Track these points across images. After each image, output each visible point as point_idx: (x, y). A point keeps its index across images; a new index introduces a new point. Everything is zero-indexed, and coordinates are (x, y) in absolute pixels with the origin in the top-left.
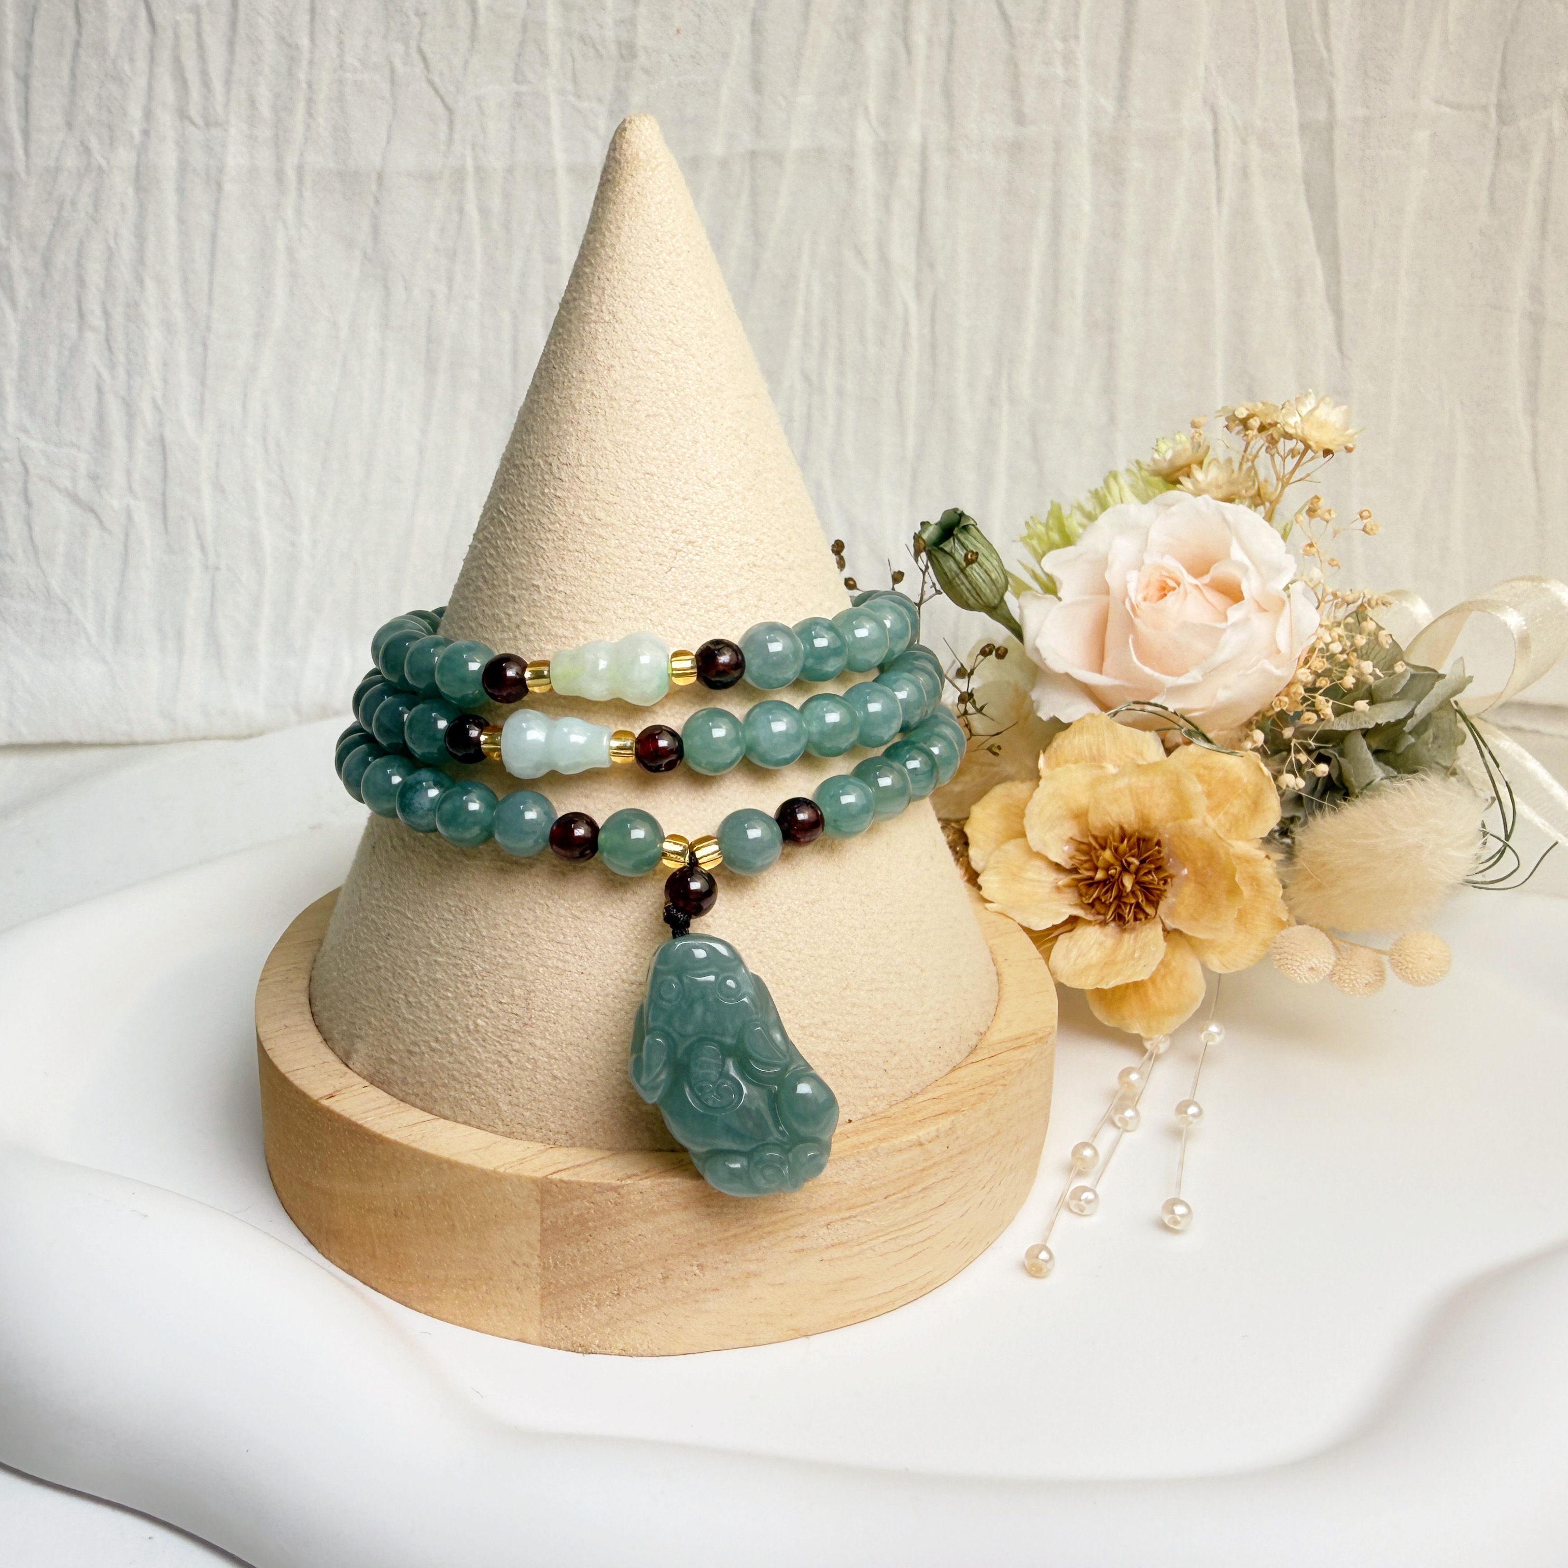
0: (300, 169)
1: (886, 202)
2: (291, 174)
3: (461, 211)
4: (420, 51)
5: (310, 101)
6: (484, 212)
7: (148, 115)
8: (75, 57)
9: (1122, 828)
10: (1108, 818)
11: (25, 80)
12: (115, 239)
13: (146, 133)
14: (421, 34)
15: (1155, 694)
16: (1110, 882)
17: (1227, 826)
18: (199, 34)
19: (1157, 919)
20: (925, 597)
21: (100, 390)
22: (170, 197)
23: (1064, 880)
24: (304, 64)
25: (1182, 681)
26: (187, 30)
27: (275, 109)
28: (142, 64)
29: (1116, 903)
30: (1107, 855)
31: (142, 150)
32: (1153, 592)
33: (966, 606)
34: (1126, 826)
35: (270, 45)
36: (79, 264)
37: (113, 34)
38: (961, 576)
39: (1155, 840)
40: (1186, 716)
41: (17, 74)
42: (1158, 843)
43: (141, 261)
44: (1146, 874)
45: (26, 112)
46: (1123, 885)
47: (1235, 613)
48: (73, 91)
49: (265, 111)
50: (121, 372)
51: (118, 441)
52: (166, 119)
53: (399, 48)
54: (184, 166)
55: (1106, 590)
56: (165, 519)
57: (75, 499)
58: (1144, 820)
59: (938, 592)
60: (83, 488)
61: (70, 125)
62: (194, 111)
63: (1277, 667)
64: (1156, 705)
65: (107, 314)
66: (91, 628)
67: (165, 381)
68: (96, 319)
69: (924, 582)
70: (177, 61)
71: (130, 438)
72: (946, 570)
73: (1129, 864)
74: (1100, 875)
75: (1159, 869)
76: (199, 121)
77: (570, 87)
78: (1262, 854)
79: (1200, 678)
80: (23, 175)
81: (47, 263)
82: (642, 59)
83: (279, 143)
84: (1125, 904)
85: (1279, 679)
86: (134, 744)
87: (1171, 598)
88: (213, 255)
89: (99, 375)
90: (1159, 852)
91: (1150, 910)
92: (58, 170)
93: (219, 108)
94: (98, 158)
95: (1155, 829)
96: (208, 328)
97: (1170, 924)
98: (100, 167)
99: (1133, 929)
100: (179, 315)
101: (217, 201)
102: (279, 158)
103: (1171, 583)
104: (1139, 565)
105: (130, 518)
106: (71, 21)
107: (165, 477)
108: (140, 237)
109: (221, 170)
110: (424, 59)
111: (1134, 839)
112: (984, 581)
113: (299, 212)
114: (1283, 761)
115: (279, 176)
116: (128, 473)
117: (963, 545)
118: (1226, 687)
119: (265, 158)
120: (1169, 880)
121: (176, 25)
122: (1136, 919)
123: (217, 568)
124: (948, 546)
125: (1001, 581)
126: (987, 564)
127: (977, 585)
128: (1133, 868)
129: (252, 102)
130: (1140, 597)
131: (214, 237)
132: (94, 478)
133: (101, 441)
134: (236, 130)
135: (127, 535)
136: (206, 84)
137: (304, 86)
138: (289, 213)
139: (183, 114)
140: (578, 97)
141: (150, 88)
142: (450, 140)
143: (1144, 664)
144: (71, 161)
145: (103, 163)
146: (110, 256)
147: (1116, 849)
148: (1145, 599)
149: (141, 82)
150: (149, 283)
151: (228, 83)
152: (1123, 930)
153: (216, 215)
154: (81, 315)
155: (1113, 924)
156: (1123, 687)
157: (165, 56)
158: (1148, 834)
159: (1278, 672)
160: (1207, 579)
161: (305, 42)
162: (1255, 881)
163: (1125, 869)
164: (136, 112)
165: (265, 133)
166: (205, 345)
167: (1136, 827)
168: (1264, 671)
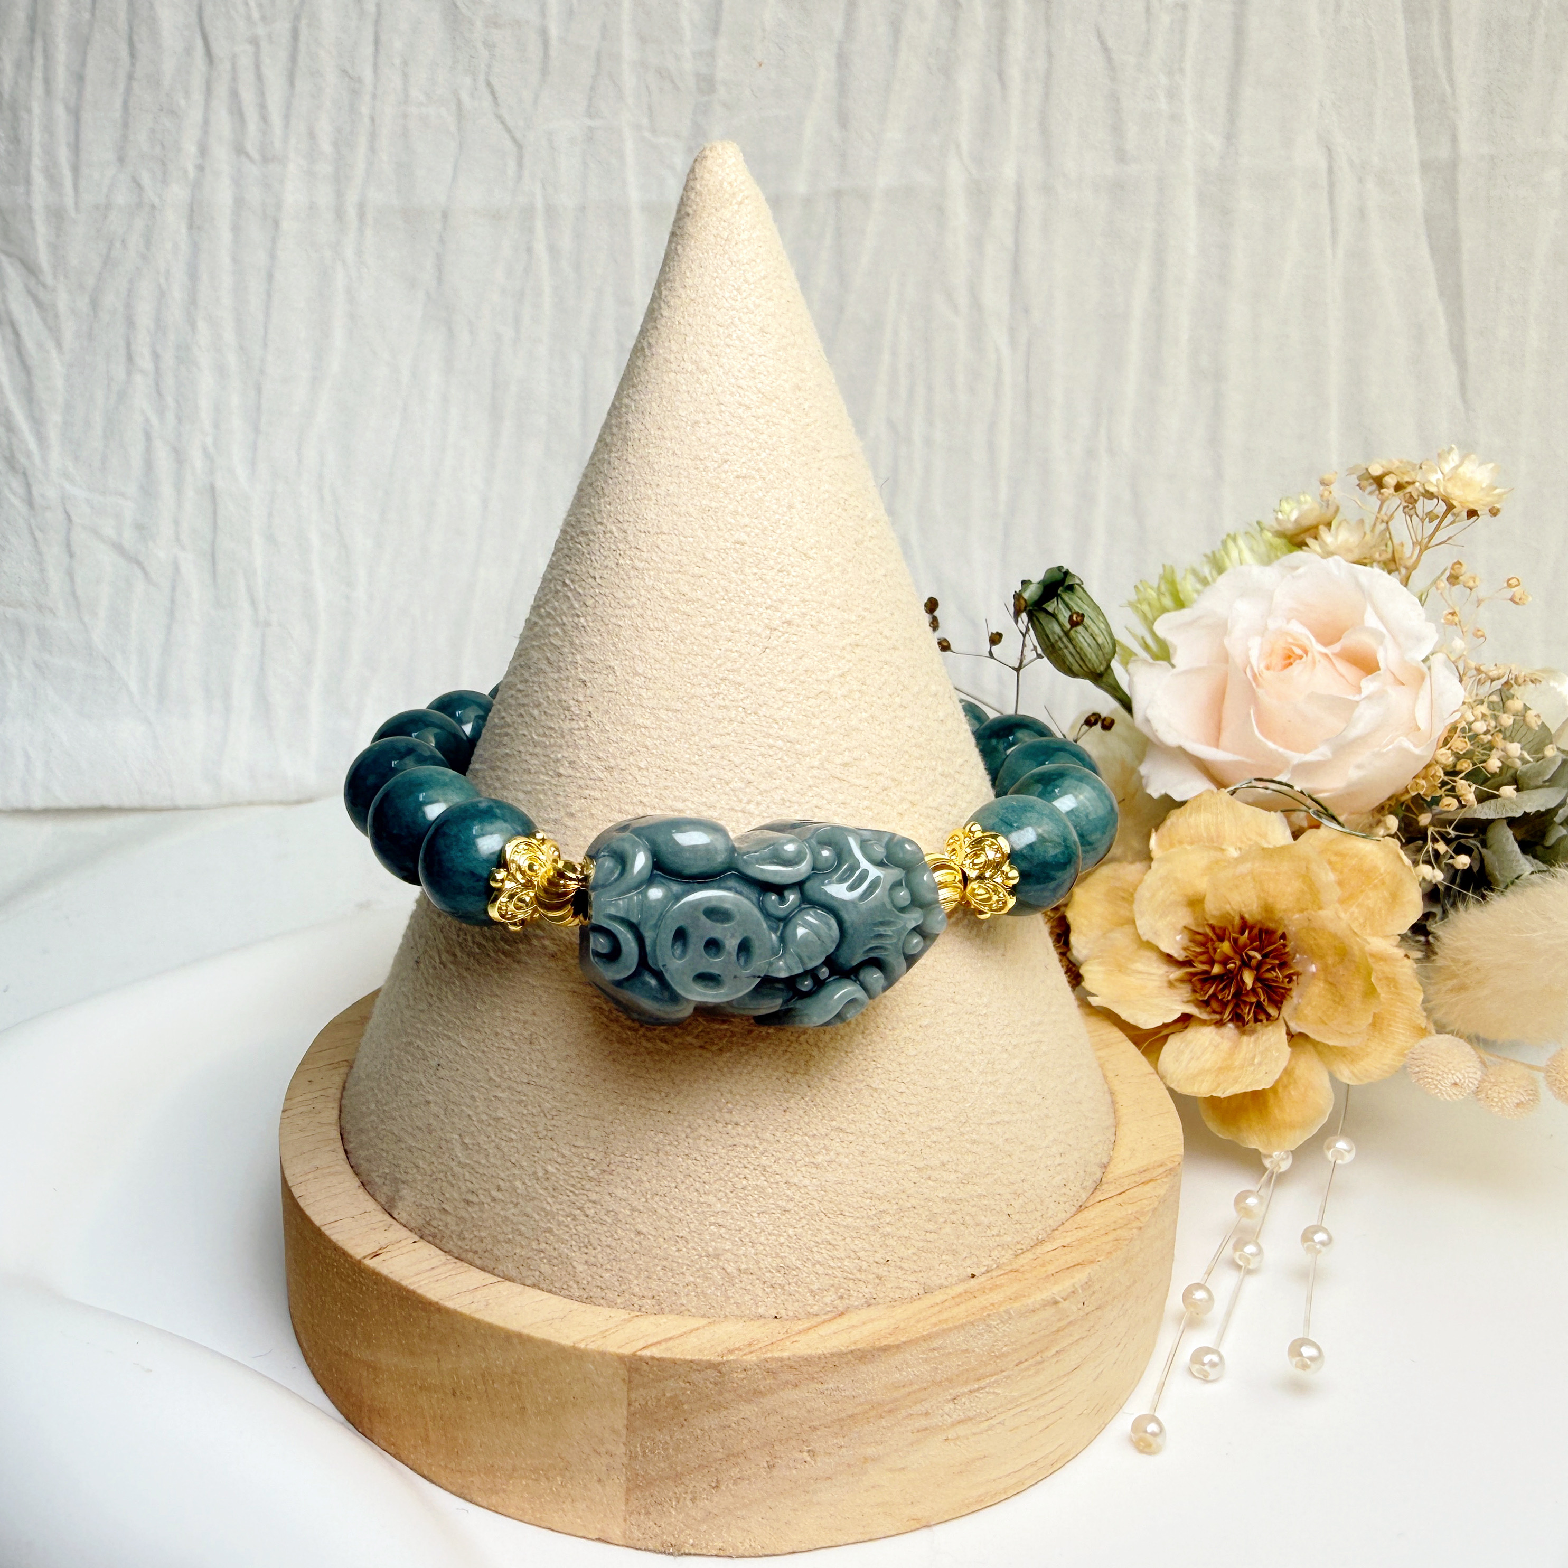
0: (361, 208)
1: (978, 243)
2: (351, 212)
3: (529, 250)
4: (489, 84)
5: (373, 136)
6: (553, 250)
7: (203, 150)
8: (128, 91)
9: (1242, 918)
10: (1228, 907)
11: (76, 114)
12: (167, 279)
13: (201, 168)
14: (489, 66)
15: (1279, 772)
16: (1230, 978)
17: (1361, 920)
18: (257, 66)
19: (1281, 1021)
20: (1024, 662)
21: (148, 437)
22: (226, 236)
23: (1178, 973)
24: (367, 98)
25: (1309, 757)
26: (245, 61)
27: (335, 144)
28: (198, 97)
29: (1234, 1001)
30: (1226, 947)
31: (197, 186)
32: (1277, 661)
33: (1070, 672)
34: (1247, 916)
35: (331, 78)
36: (128, 306)
37: (169, 66)
38: (1065, 639)
39: (1280, 933)
40: (1315, 796)
41: (68, 109)
42: (1283, 936)
43: (192, 300)
44: (1268, 970)
45: (76, 148)
46: (1243, 982)
47: (1369, 685)
48: (126, 125)
49: (326, 147)
50: (170, 417)
51: (166, 490)
52: (221, 154)
53: (468, 80)
54: (239, 203)
55: (1225, 657)
56: (214, 574)
57: (119, 548)
58: (1268, 909)
59: (1039, 656)
60: (129, 538)
61: (121, 160)
62: (251, 147)
63: (1415, 746)
64: (1280, 783)
65: (156, 356)
66: (134, 686)
67: (216, 426)
68: (145, 361)
69: (1024, 646)
70: (234, 94)
71: (179, 487)
72: (1048, 632)
73: (1250, 958)
74: (1217, 969)
75: (1283, 965)
76: (256, 156)
77: (645, 121)
78: (1400, 953)
79: (1329, 754)
80: (73, 214)
81: (95, 304)
82: (722, 90)
83: (340, 180)
84: (1245, 1003)
85: (1418, 758)
86: (176, 808)
87: (1297, 667)
88: (269, 295)
89: (147, 420)
90: (1285, 946)
91: (1272, 1011)
92: (108, 207)
93: (277, 144)
94: (150, 194)
95: (1279, 921)
96: (262, 372)
97: (1295, 1027)
98: (153, 207)
99: (1253, 1031)
100: (232, 360)
101: (274, 240)
102: (339, 195)
103: (1298, 651)
104: (1263, 631)
105: (177, 568)
106: (124, 53)
107: (215, 527)
108: (193, 275)
109: (279, 206)
110: (493, 93)
111: (1255, 931)
112: (1089, 645)
113: (359, 253)
114: (1419, 850)
115: (339, 213)
116: (176, 522)
117: (1067, 606)
118: (1359, 767)
119: (324, 196)
120: (1294, 978)
121: (234, 58)
122: (1256, 1020)
123: (268, 624)
124: (1051, 606)
125: (1108, 648)
126: (1093, 628)
127: (1081, 649)
128: (1254, 962)
129: (312, 135)
130: (1262, 666)
131: (270, 277)
132: (139, 527)
133: (148, 491)
134: (294, 167)
135: (174, 589)
136: (264, 118)
137: (367, 120)
138: (349, 253)
139: (240, 150)
140: (654, 131)
141: (206, 122)
142: (519, 178)
143: (1266, 737)
144: (122, 198)
145: (156, 201)
146: (162, 295)
147: (1236, 941)
148: (1268, 668)
149: (195, 115)
150: (201, 325)
151: (287, 117)
152: (1243, 1033)
153: (272, 256)
154: (130, 358)
155: (1231, 1025)
156: (1243, 763)
157: (221, 90)
158: (1271, 926)
159: (1417, 751)
160: (1337, 647)
161: (367, 74)
162: (1391, 981)
163: (1246, 963)
164: (190, 148)
165: (325, 168)
166: (259, 390)
167: (1259, 917)
168: (1402, 750)
